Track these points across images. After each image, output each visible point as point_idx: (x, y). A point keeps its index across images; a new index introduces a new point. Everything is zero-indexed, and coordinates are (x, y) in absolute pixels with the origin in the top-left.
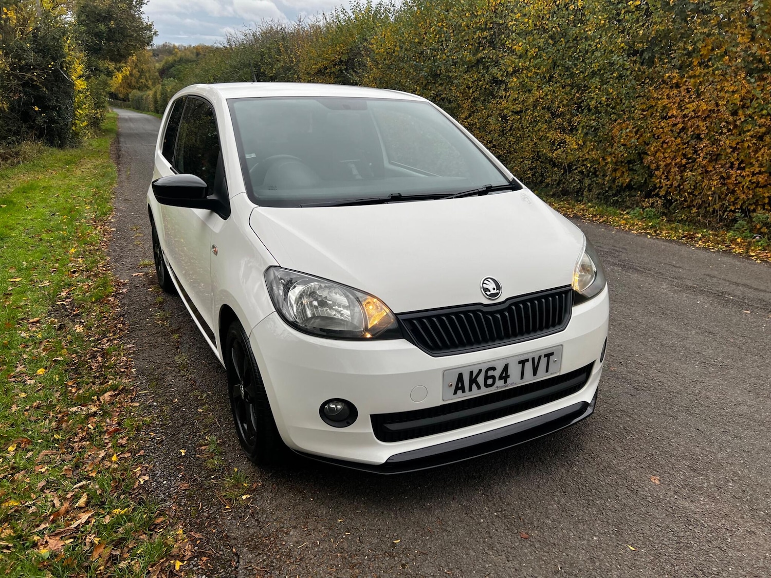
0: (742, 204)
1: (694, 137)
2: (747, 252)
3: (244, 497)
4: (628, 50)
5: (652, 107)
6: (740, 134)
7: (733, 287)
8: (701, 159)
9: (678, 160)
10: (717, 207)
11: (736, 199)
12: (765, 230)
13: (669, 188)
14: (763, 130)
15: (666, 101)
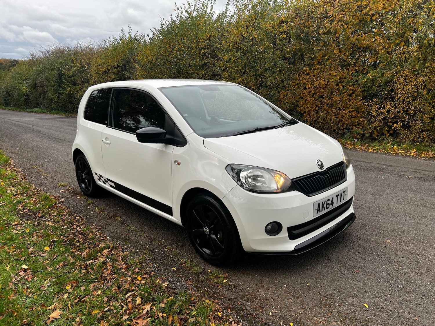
0: (346, 126)
1: (320, 97)
2: (355, 147)
3: (225, 281)
4: (282, 58)
5: (298, 84)
6: (341, 95)
7: (359, 163)
8: (325, 107)
9: (314, 108)
10: (335, 128)
11: (343, 124)
12: (358, 137)
13: (311, 121)
14: (352, 92)
15: (305, 81)
